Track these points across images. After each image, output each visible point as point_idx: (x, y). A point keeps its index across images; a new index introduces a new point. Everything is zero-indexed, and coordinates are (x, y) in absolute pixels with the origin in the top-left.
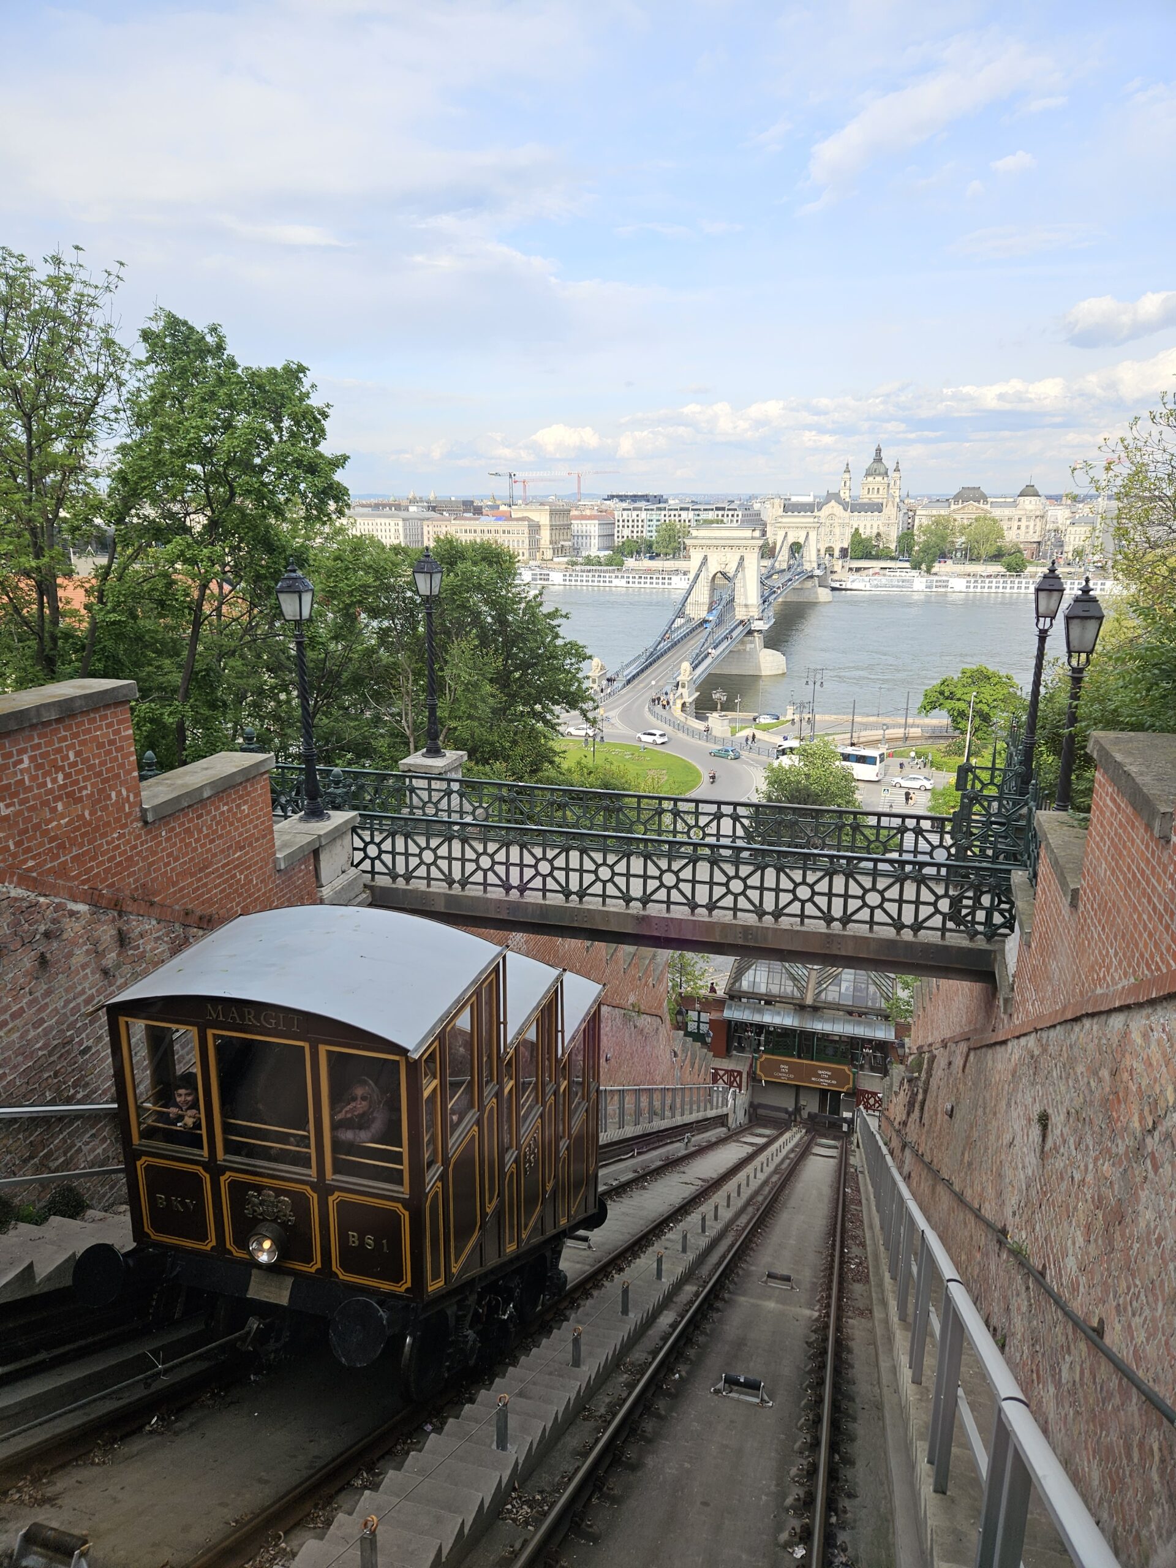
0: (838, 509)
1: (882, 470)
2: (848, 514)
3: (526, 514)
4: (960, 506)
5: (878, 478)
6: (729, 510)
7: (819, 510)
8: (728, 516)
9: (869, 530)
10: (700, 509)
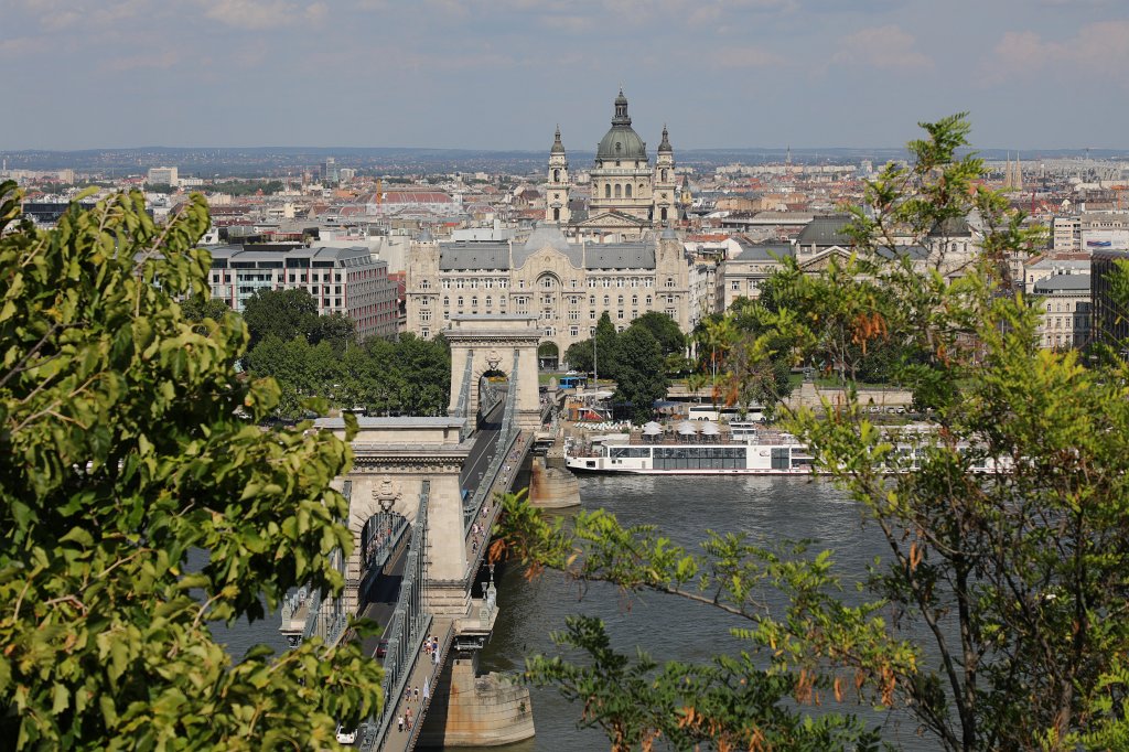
0: (563, 266)
1: (633, 145)
2: (581, 274)
4: (815, 255)
5: (627, 166)
6: (317, 265)
7: (519, 264)
8: (316, 277)
9: (628, 308)
10: (251, 265)
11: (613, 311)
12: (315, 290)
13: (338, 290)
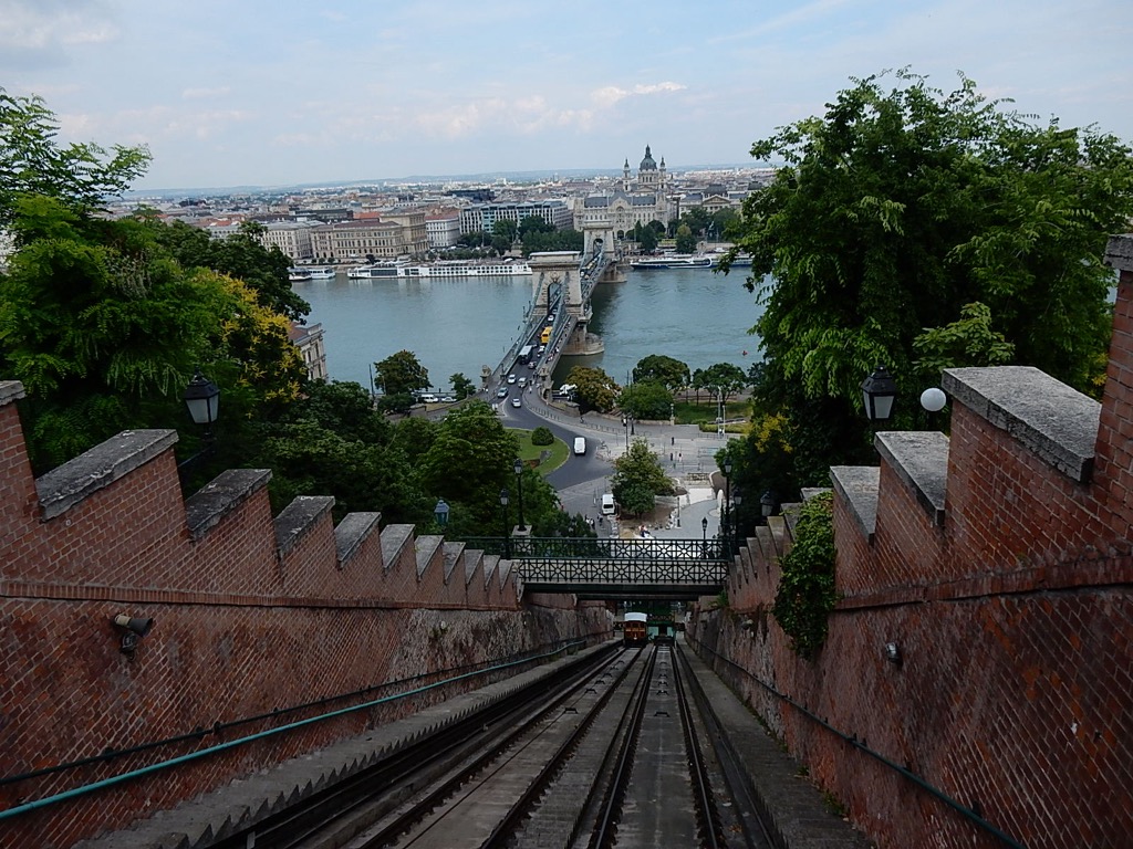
0: (625, 205)
1: (652, 164)
2: (631, 207)
3: (391, 220)
5: (650, 171)
6: (544, 207)
7: (611, 204)
8: (544, 211)
9: (647, 218)
11: (642, 218)
12: (544, 215)
13: (551, 215)
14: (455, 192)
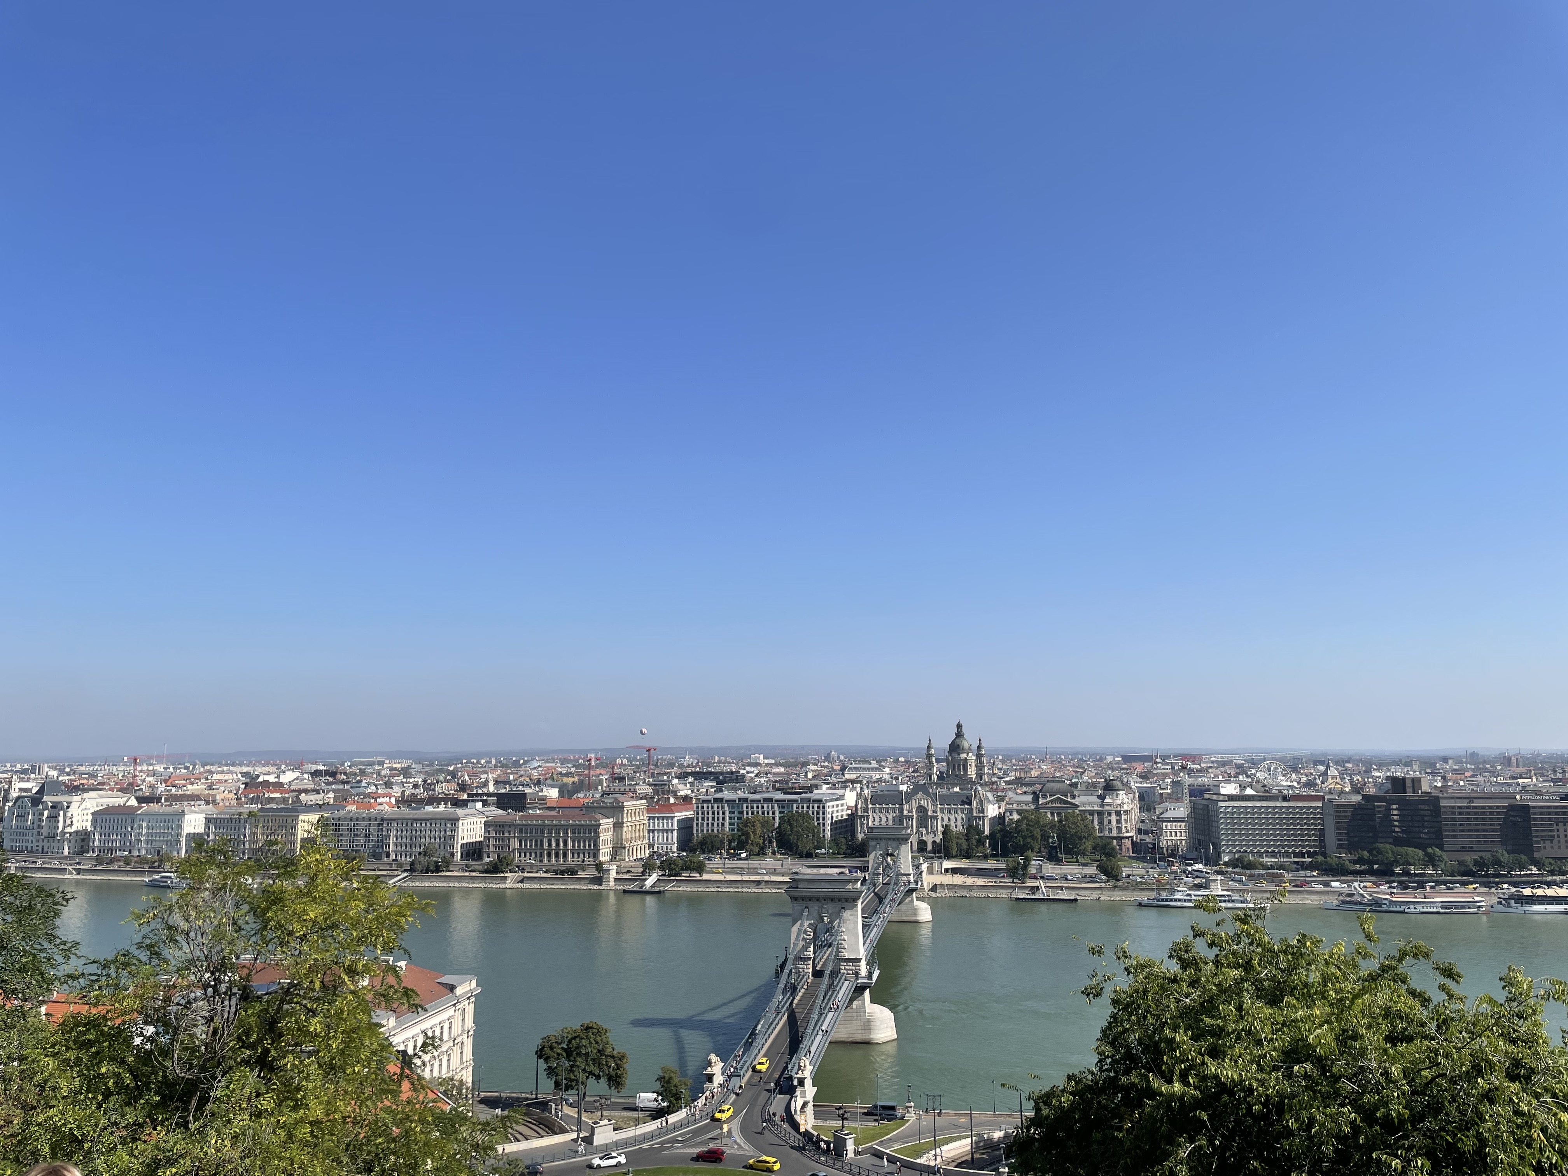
0: (928, 803)
1: (966, 747)
2: (937, 807)
4: (1048, 800)
5: (963, 755)
6: (814, 801)
7: (907, 802)
8: (813, 807)
9: (959, 823)
10: (784, 801)
11: (952, 824)
12: (813, 813)
13: (823, 813)
14: (692, 774)
